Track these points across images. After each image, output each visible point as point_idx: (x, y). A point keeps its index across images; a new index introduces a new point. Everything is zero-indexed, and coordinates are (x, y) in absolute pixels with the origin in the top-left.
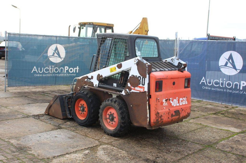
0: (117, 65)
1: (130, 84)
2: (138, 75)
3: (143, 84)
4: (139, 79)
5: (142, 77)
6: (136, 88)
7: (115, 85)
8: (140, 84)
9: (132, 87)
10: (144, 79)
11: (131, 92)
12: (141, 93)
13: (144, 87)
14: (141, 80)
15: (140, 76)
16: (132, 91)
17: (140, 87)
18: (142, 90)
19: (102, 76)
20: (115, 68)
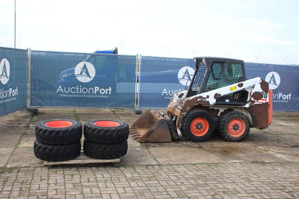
0: (237, 84)
1: (254, 98)
2: (261, 91)
3: (266, 97)
4: (262, 94)
5: (264, 92)
6: (259, 101)
7: (227, 101)
8: (263, 97)
9: (255, 101)
10: (266, 93)
11: (254, 104)
12: (263, 104)
13: (266, 100)
14: (264, 95)
15: (263, 91)
16: (256, 103)
17: (263, 100)
18: (264, 102)
19: (220, 95)
20: (236, 87)
